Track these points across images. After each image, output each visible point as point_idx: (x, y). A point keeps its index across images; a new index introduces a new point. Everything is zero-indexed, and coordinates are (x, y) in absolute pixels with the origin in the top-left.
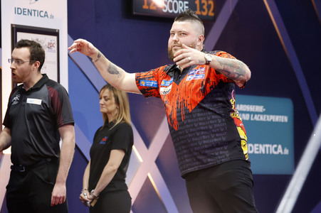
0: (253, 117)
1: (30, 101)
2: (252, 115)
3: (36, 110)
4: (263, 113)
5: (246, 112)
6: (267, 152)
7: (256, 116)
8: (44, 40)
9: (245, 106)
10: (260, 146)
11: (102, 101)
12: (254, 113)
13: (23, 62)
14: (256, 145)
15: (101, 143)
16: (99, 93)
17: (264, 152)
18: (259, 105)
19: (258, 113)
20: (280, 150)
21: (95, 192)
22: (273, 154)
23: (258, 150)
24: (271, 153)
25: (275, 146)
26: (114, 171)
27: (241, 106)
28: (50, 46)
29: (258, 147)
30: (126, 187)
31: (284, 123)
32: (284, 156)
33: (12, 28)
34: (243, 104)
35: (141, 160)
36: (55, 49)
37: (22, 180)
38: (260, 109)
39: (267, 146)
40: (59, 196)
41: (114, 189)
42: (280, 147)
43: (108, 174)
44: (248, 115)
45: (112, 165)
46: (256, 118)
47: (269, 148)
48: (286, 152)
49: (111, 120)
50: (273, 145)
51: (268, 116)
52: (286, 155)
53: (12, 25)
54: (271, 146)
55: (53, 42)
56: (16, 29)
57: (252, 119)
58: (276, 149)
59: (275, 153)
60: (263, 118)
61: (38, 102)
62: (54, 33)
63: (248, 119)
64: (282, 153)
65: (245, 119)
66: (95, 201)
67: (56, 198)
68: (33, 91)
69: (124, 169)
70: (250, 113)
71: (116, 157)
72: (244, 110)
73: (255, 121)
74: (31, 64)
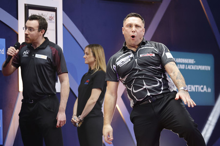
0: (187, 67)
1: (37, 56)
2: (186, 66)
3: (43, 63)
4: (194, 64)
5: (182, 64)
6: (197, 91)
7: (189, 66)
8: (46, 15)
9: (182, 59)
10: (192, 86)
11: (85, 56)
12: (188, 64)
13: (34, 30)
14: (189, 86)
15: (86, 83)
16: (84, 51)
17: (194, 91)
18: (191, 58)
19: (190, 64)
20: (205, 89)
21: (81, 117)
22: (200, 91)
23: (191, 89)
24: (199, 91)
25: (202, 86)
26: (94, 103)
27: (179, 59)
28: (51, 19)
29: (191, 87)
31: (208, 71)
32: (208, 93)
33: (25, 7)
36: (54, 20)
37: (31, 109)
38: (192, 61)
39: (197, 86)
41: (94, 115)
42: (205, 87)
43: (90, 105)
44: (184, 65)
45: (93, 99)
46: (189, 67)
47: (198, 88)
48: (209, 90)
50: (200, 86)
51: (197, 66)
53: (25, 4)
54: (199, 86)
55: (53, 16)
56: (28, 7)
57: (186, 68)
58: (202, 89)
59: (202, 91)
60: (194, 68)
61: (45, 57)
62: (54, 10)
63: (183, 68)
64: (206, 91)
65: (181, 68)
66: (81, 123)
68: (40, 49)
70: (185, 64)
71: (96, 93)
72: (181, 62)
73: (188, 70)
74: (39, 31)
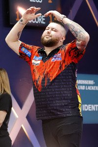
2: (86, 87)
4: (93, 85)
5: (82, 85)
9: (82, 81)
10: (92, 106)
12: (88, 85)
14: (89, 105)
17: (94, 110)
18: (91, 80)
19: (90, 85)
23: (91, 109)
27: (80, 81)
29: (91, 106)
30: (8, 134)
35: (17, 117)
38: (91, 82)
39: (97, 106)
44: (84, 86)
46: (89, 88)
51: (96, 87)
57: (86, 89)
60: (93, 88)
63: (84, 89)
65: (82, 89)
69: (7, 123)
70: (85, 85)
72: (82, 83)
73: (88, 90)
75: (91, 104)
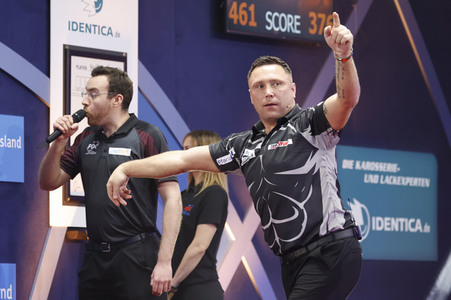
0: (384, 179)
1: (114, 151)
2: (382, 177)
4: (397, 174)
5: (374, 173)
6: (402, 229)
7: (387, 177)
9: (373, 163)
10: (393, 220)
12: (386, 174)
13: (98, 95)
14: (387, 219)
17: (397, 229)
18: (392, 162)
19: (390, 174)
20: (418, 227)
23: (389, 226)
25: (412, 220)
26: (201, 252)
27: (368, 163)
29: (390, 222)
30: (215, 277)
31: (425, 188)
32: (423, 234)
33: (65, 50)
34: (371, 161)
38: (393, 167)
39: (402, 220)
40: (163, 280)
42: (419, 221)
43: (191, 258)
44: (377, 176)
45: (198, 245)
46: (388, 180)
48: (427, 229)
49: (197, 182)
51: (403, 179)
52: (427, 234)
53: (64, 46)
54: (406, 220)
56: (70, 52)
57: (382, 182)
58: (413, 225)
59: (412, 230)
60: (396, 181)
61: (125, 152)
63: (376, 182)
64: (421, 230)
65: (372, 181)
67: (159, 283)
68: (118, 137)
70: (380, 173)
71: (204, 233)
72: (372, 169)
73: (386, 185)
74: (109, 98)
75: (391, 216)
